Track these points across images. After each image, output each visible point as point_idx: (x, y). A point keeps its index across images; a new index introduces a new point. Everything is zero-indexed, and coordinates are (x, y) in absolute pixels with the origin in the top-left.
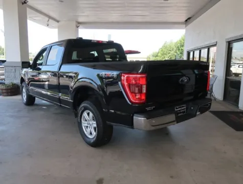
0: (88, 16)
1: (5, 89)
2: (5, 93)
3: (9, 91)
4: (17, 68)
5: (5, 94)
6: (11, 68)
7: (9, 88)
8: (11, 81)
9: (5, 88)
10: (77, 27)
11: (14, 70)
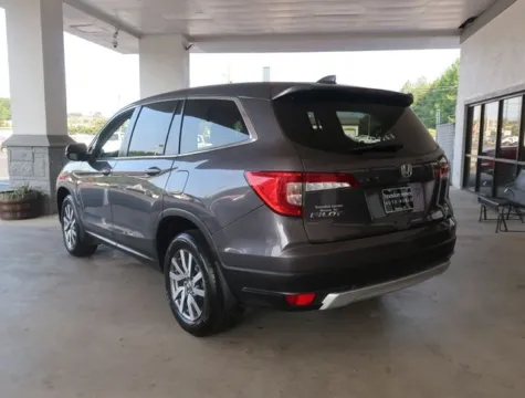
0: (211, 20)
1: (9, 204)
2: (9, 211)
3: (18, 207)
4: (38, 150)
5: (7, 215)
6: (23, 151)
7: (18, 199)
8: (23, 184)
9: (6, 200)
10: (187, 49)
11: (29, 156)
